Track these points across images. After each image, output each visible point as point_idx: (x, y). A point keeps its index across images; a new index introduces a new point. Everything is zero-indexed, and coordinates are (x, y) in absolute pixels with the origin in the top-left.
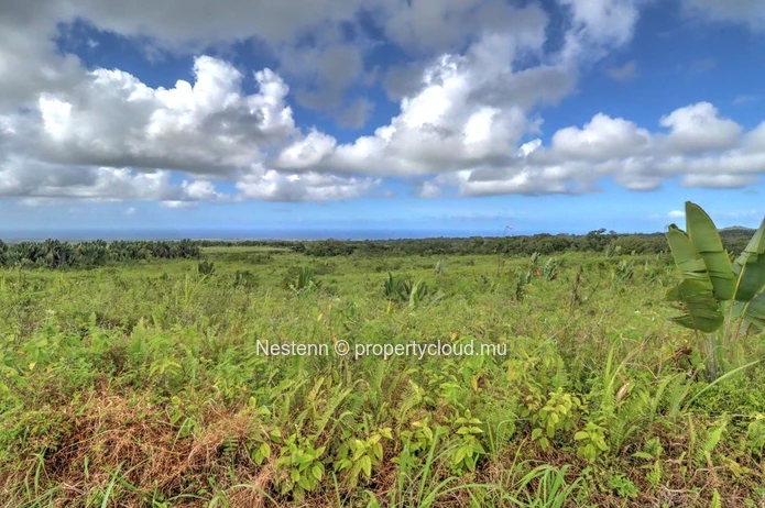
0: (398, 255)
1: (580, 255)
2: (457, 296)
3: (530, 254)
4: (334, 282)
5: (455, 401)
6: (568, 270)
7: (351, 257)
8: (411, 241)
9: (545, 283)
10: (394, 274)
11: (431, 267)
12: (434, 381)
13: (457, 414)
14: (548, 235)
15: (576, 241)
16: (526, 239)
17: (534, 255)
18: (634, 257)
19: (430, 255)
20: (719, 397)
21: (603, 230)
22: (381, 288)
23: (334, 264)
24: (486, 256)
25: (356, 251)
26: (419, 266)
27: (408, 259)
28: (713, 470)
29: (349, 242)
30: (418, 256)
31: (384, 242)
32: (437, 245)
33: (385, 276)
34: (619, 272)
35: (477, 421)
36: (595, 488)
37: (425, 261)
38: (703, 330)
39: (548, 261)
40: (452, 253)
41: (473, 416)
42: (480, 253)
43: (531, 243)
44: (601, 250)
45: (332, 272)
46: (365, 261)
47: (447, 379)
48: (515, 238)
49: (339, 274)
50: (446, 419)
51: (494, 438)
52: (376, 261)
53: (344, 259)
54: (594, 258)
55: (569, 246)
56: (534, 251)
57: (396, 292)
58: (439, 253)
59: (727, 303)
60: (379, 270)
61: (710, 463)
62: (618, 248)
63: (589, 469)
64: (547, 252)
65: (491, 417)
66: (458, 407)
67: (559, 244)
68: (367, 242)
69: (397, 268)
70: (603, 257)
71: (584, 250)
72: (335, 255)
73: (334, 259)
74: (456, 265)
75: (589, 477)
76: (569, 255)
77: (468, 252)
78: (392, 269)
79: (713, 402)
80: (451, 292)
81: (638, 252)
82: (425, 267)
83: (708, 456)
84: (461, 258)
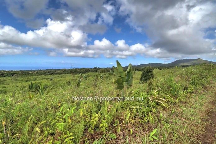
0: (35, 75)
1: (92, 73)
2: (58, 87)
3: (80, 73)
4: (4, 87)
5: (63, 129)
6: (89, 77)
7: (13, 77)
8: (40, 70)
9: (84, 81)
10: (33, 82)
11: (48, 79)
12: (53, 123)
13: (64, 134)
14: (84, 68)
15: (91, 70)
16: (79, 69)
17: (81, 73)
18: (103, 73)
19: (48, 75)
20: (126, 104)
21: (97, 67)
22: (27, 88)
23: (4, 80)
24: (67, 75)
25: (16, 75)
26: (44, 79)
27: (40, 77)
28: (129, 124)
29: (12, 71)
30: (44, 76)
31: (29, 71)
32: (51, 71)
33: (29, 83)
34: (101, 77)
35: (72, 134)
36: (106, 140)
37: (47, 77)
38: (120, 89)
39: (84, 75)
40: (56, 74)
41: (70, 132)
42: (65, 74)
43: (80, 70)
44: (97, 72)
45: (4, 84)
46: (20, 78)
47: (58, 121)
48: (76, 69)
49: (7, 84)
50: (59, 138)
51: (78, 137)
52: (25, 78)
53: (10, 78)
54: (95, 74)
55: (89, 71)
56: (81, 72)
57: (34, 89)
58: (51, 74)
59: (124, 83)
60: (27, 81)
61: (129, 122)
62: (100, 71)
63: (104, 135)
64: (84, 73)
65: (76, 131)
66: (64, 131)
67: (87, 71)
68: (21, 71)
69: (35, 80)
70: (97, 74)
71: (93, 72)
72: (4, 76)
73: (4, 78)
74: (58, 78)
75: (105, 137)
76: (89, 73)
77: (61, 73)
78: (33, 80)
79: (125, 106)
80: (56, 86)
81: (104, 72)
82: (46, 79)
83: (128, 120)
84: (59, 75)
